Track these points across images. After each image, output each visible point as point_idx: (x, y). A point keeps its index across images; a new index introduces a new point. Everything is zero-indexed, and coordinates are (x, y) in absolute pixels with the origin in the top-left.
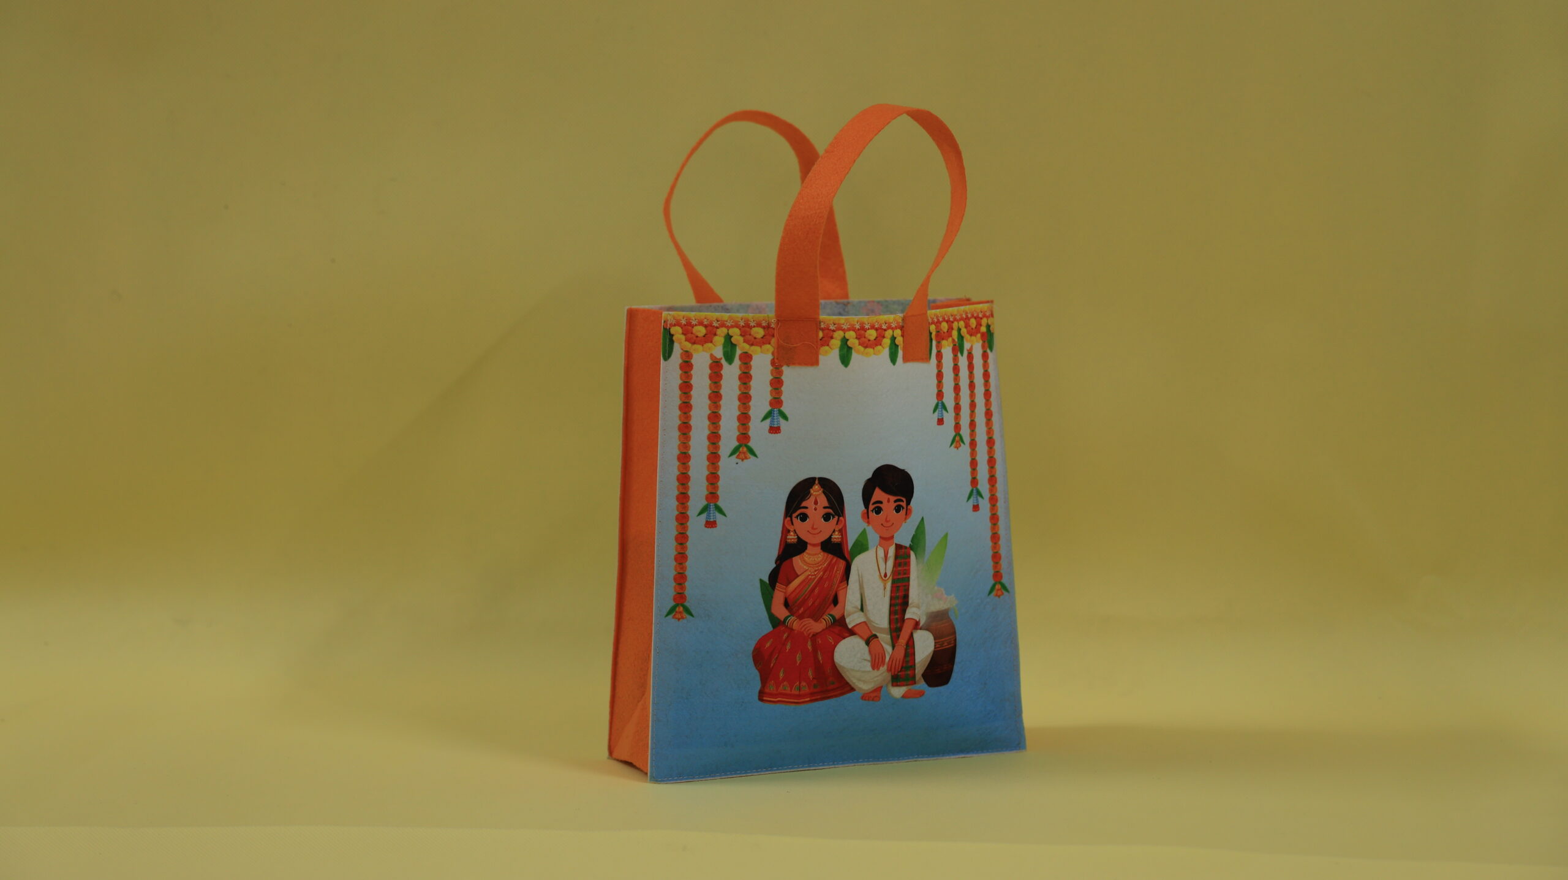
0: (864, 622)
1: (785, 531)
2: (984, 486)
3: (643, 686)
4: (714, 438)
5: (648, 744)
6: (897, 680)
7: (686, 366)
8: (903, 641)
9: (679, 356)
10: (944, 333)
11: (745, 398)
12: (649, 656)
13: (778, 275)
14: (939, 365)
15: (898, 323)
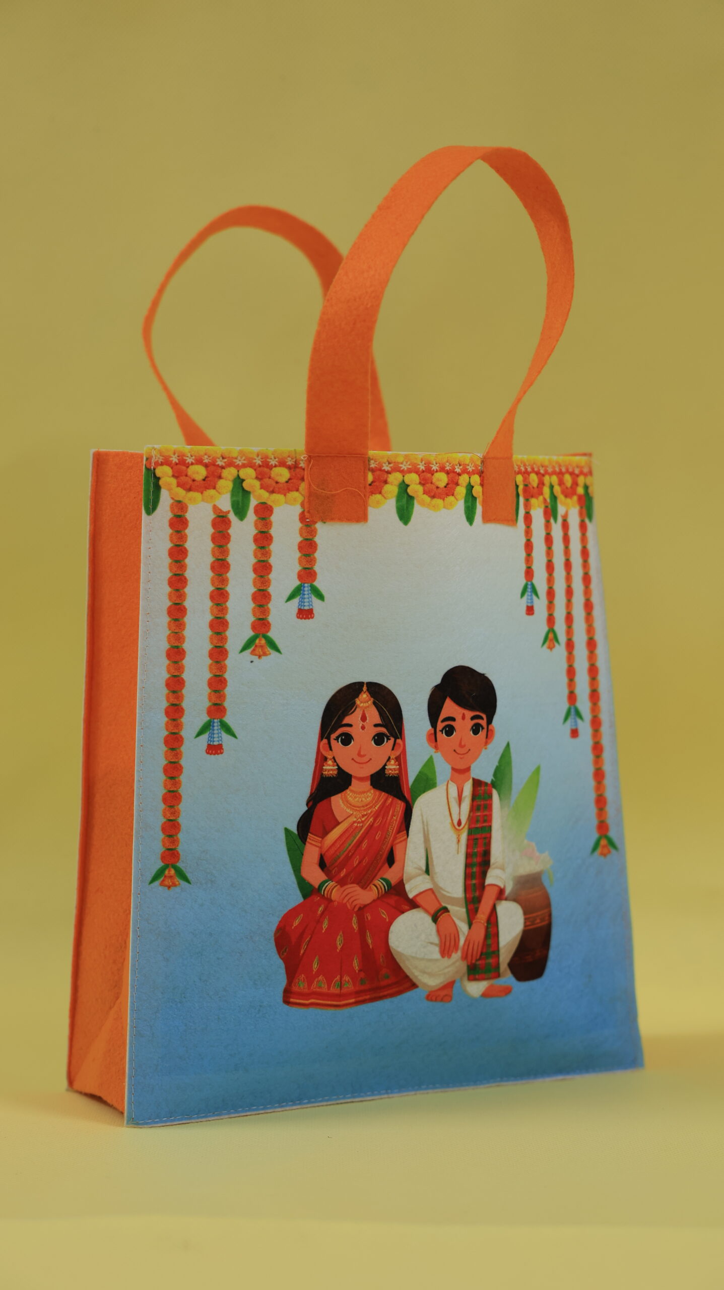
0: (431, 890)
1: (321, 760)
2: (583, 705)
3: (117, 985)
4: (219, 625)
5: (124, 1069)
6: (474, 971)
7: (179, 523)
8: (482, 916)
9: (168, 508)
10: (533, 488)
11: (263, 569)
12: (126, 942)
13: (311, 388)
14: (528, 532)
15: (476, 466)
